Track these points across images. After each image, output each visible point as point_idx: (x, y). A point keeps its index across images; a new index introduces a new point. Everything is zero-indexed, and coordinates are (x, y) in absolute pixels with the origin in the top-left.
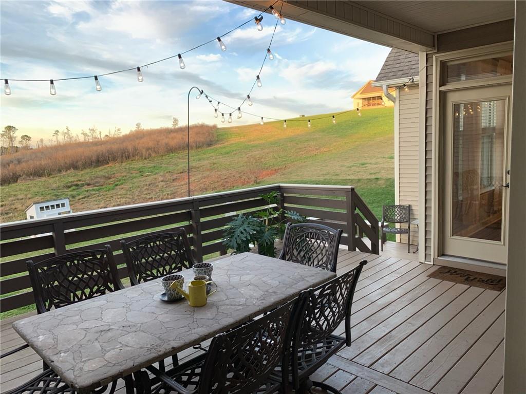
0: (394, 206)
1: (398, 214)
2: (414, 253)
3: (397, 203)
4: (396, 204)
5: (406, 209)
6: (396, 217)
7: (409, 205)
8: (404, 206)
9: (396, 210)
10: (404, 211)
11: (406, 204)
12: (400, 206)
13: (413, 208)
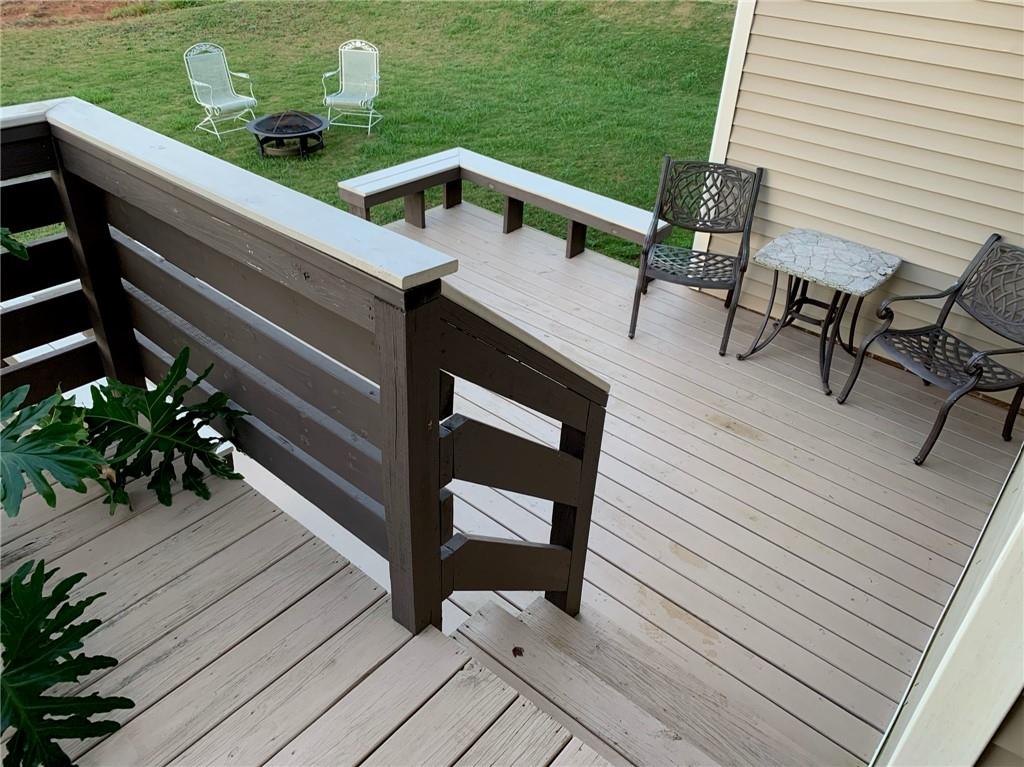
0: (704, 166)
1: (712, 197)
2: (741, 358)
3: (716, 156)
4: (710, 161)
5: (746, 181)
6: (703, 210)
7: (761, 170)
8: (739, 171)
9: (709, 182)
10: (735, 191)
11: (749, 161)
12: (726, 170)
13: (773, 182)
